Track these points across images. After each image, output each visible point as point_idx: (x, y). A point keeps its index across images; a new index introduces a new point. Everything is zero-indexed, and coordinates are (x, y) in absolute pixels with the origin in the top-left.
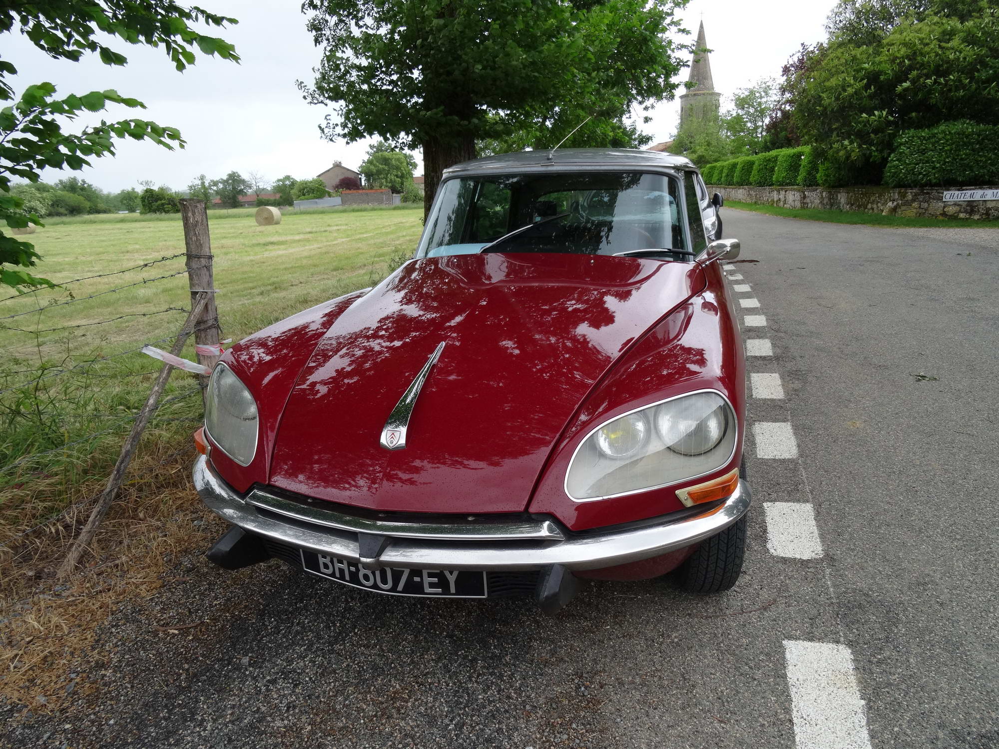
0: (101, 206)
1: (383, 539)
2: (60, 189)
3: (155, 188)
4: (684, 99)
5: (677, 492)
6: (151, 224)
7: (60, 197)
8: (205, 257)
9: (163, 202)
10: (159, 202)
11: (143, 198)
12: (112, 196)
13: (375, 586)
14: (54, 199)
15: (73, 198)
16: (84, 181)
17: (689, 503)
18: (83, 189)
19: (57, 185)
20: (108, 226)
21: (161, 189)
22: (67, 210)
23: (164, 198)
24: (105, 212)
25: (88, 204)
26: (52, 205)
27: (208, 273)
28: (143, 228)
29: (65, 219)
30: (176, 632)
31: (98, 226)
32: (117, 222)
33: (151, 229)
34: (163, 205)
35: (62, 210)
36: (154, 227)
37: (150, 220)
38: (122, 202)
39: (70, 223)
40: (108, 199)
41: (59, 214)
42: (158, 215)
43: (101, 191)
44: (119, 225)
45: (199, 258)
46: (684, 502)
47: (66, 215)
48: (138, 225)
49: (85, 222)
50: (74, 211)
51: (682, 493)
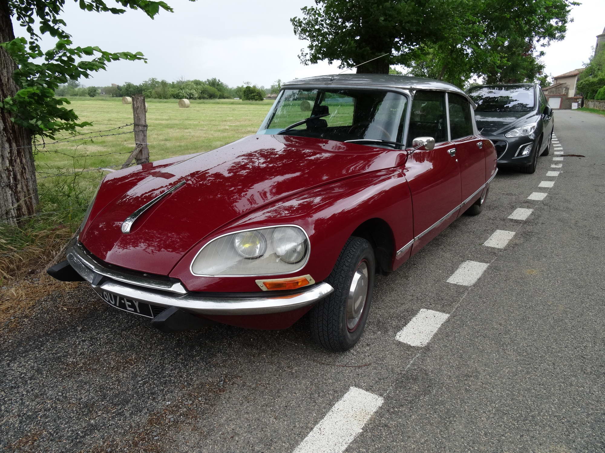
0: (226, 94)
1: (102, 277)
2: (207, 85)
3: (251, 86)
4: (600, 38)
5: (256, 281)
6: (246, 106)
7: (205, 88)
8: (142, 125)
9: (254, 94)
10: (253, 94)
11: (245, 92)
12: (233, 89)
13: (109, 301)
14: (203, 89)
15: (213, 90)
16: (219, 81)
17: (264, 289)
18: (218, 85)
19: (206, 82)
20: (225, 106)
21: (254, 87)
22: (208, 96)
23: (255, 92)
24: (228, 98)
25: (218, 93)
26: (201, 93)
27: (143, 134)
28: (242, 108)
29: (206, 101)
30: (66, 309)
31: (220, 106)
32: (230, 104)
33: (246, 109)
34: (254, 96)
35: (206, 96)
36: (247, 108)
37: (246, 104)
38: (236, 93)
39: (207, 103)
40: (230, 91)
41: (204, 98)
42: (251, 101)
43: (227, 86)
44: (230, 106)
45: (138, 126)
46: (262, 288)
47: (207, 98)
48: (239, 106)
49: (214, 103)
50: (212, 96)
51: (259, 283)
